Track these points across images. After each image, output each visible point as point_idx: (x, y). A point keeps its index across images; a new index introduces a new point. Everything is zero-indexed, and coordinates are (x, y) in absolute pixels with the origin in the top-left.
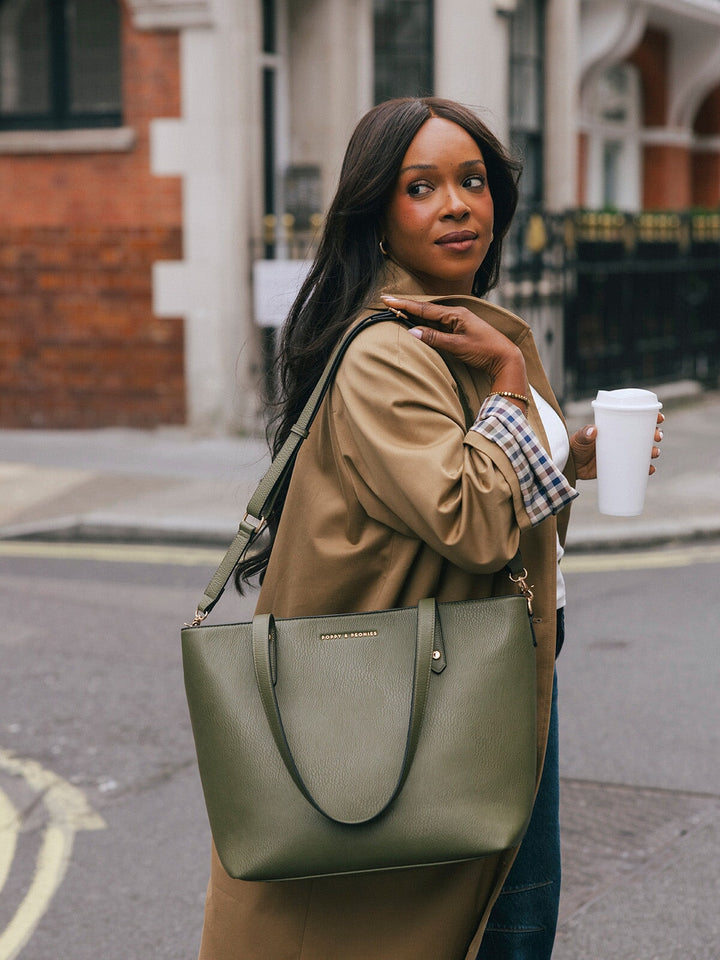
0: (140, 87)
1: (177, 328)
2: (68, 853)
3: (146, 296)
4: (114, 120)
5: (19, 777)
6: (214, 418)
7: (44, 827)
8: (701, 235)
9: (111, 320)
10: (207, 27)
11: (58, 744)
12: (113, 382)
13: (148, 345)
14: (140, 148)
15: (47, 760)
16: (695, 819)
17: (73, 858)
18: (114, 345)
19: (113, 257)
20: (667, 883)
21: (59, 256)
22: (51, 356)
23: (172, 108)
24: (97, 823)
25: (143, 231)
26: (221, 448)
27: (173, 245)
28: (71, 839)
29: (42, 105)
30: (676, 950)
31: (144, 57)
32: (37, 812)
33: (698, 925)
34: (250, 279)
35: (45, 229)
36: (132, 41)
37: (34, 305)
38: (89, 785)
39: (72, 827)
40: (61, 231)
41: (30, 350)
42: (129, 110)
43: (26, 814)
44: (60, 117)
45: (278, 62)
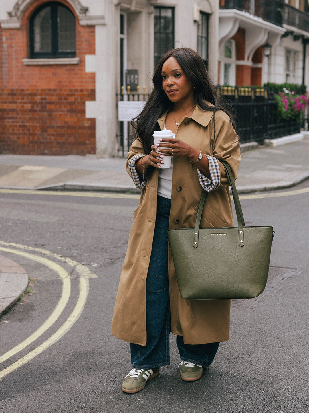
0: (81, 44)
1: (93, 121)
2: (88, 285)
3: (83, 112)
4: (73, 55)
5: (65, 262)
6: (104, 151)
7: (78, 277)
8: (258, 94)
9: (71, 119)
10: (104, 25)
11: (75, 253)
12: (71, 139)
13: (83, 127)
14: (81, 64)
15: (73, 258)
16: (286, 275)
17: (90, 287)
18: (72, 128)
19: (72, 99)
20: (281, 294)
21: (54, 98)
22: (51, 131)
23: (92, 52)
24: (95, 276)
25: (82, 91)
26: (107, 161)
27: (92, 95)
28: (88, 281)
29: (49, 50)
30: (289, 314)
31: (82, 34)
32: (74, 273)
33: (294, 306)
34: (117, 106)
35: (50, 90)
36: (79, 29)
37: (46, 114)
38: (89, 265)
39: (88, 277)
40: (55, 90)
41: (44, 129)
42: (77, 52)
43: (71, 273)
44: (55, 54)
45: (125, 36)
